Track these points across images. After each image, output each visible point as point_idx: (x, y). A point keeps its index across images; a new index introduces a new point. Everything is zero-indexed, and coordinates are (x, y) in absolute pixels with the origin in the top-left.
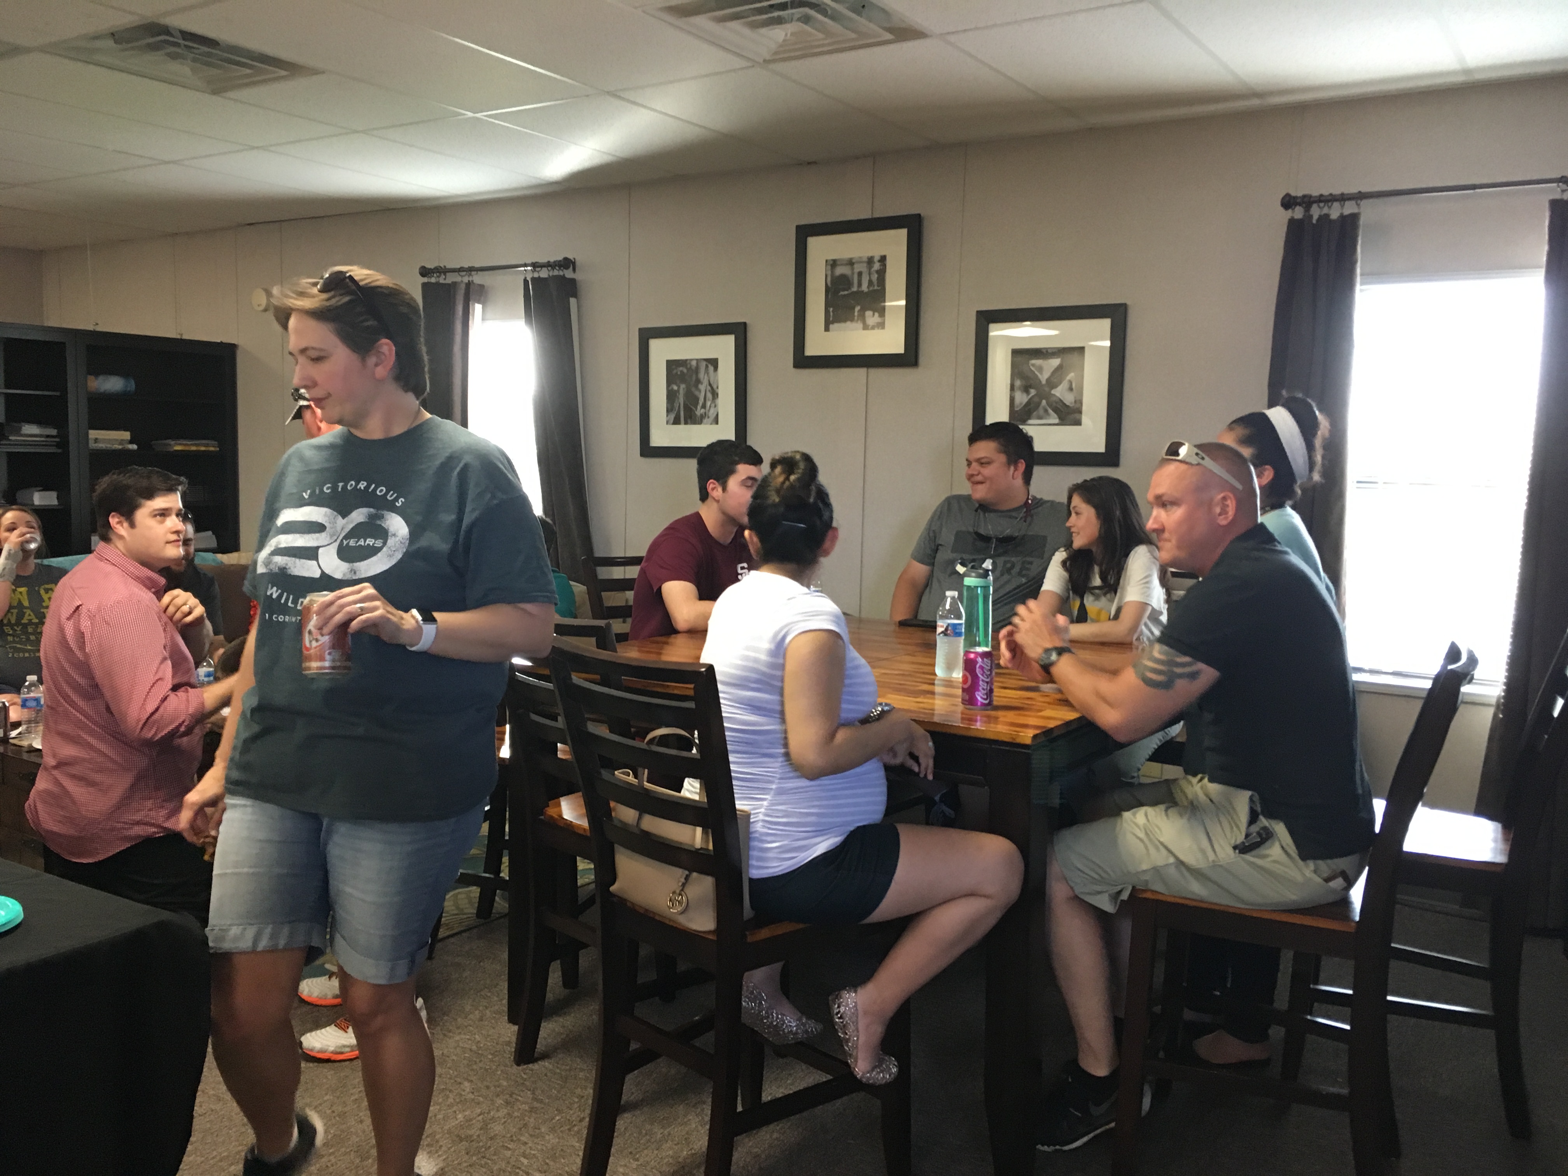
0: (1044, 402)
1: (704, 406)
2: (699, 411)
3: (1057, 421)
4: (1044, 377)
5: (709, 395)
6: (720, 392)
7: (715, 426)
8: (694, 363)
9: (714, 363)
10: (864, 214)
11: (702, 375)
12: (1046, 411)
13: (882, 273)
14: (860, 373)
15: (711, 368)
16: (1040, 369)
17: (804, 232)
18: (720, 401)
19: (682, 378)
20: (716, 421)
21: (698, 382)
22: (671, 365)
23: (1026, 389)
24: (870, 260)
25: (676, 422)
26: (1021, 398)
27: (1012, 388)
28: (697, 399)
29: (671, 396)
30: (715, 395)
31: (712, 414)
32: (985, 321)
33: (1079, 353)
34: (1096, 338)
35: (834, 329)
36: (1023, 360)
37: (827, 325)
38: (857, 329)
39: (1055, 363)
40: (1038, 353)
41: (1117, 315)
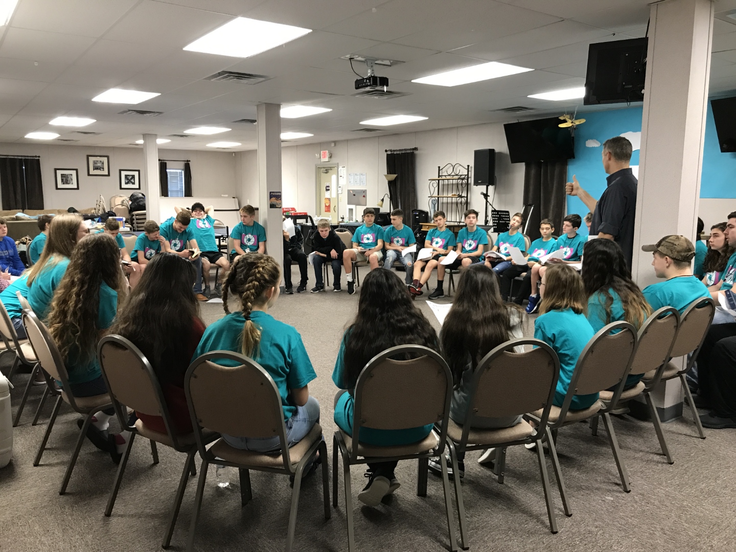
0: (130, 182)
2: (69, 182)
3: (132, 184)
4: (130, 179)
8: (67, 175)
9: (72, 175)
10: (99, 155)
11: (69, 176)
13: (103, 163)
14: (100, 177)
17: (88, 156)
19: (64, 177)
20: (72, 184)
21: (68, 178)
22: (62, 174)
24: (101, 161)
25: (64, 184)
26: (127, 181)
28: (68, 180)
29: (62, 180)
30: (72, 180)
31: (71, 182)
32: (120, 171)
33: (134, 175)
34: (136, 174)
35: (95, 170)
36: (126, 176)
37: (94, 170)
38: (99, 171)
39: (131, 177)
40: (128, 175)
41: (139, 171)
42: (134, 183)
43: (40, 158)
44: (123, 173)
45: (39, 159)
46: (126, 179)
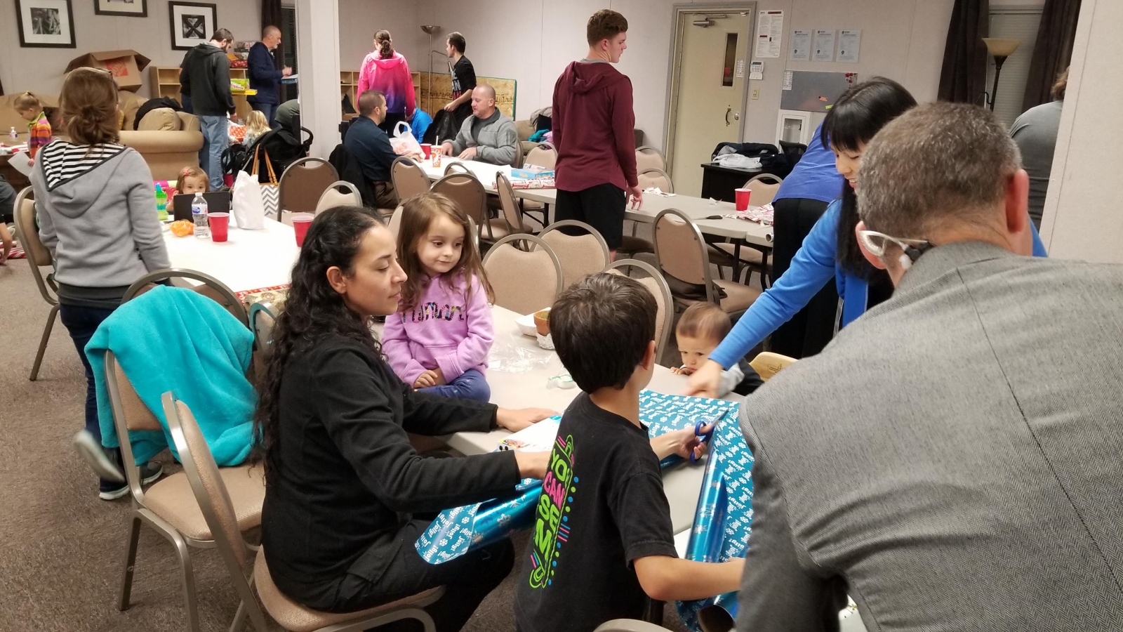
0: (194, 31)
1: (53, 27)
2: (50, 29)
3: (198, 38)
4: (193, 24)
5: (55, 23)
6: (61, 22)
7: (59, 35)
8: (46, 10)
12: (195, 34)
14: (125, 18)
15: (55, 13)
16: (191, 21)
18: (61, 25)
20: (60, 33)
21: (48, 18)
23: (187, 28)
27: (183, 27)
28: (48, 25)
29: (35, 24)
30: (58, 24)
32: (171, 5)
33: (203, 17)
34: (207, 13)
35: (112, 2)
36: (185, 18)
38: (122, 3)
39: (196, 20)
40: (190, 16)
41: (214, 7)
44: (178, 11)
46: (184, 25)
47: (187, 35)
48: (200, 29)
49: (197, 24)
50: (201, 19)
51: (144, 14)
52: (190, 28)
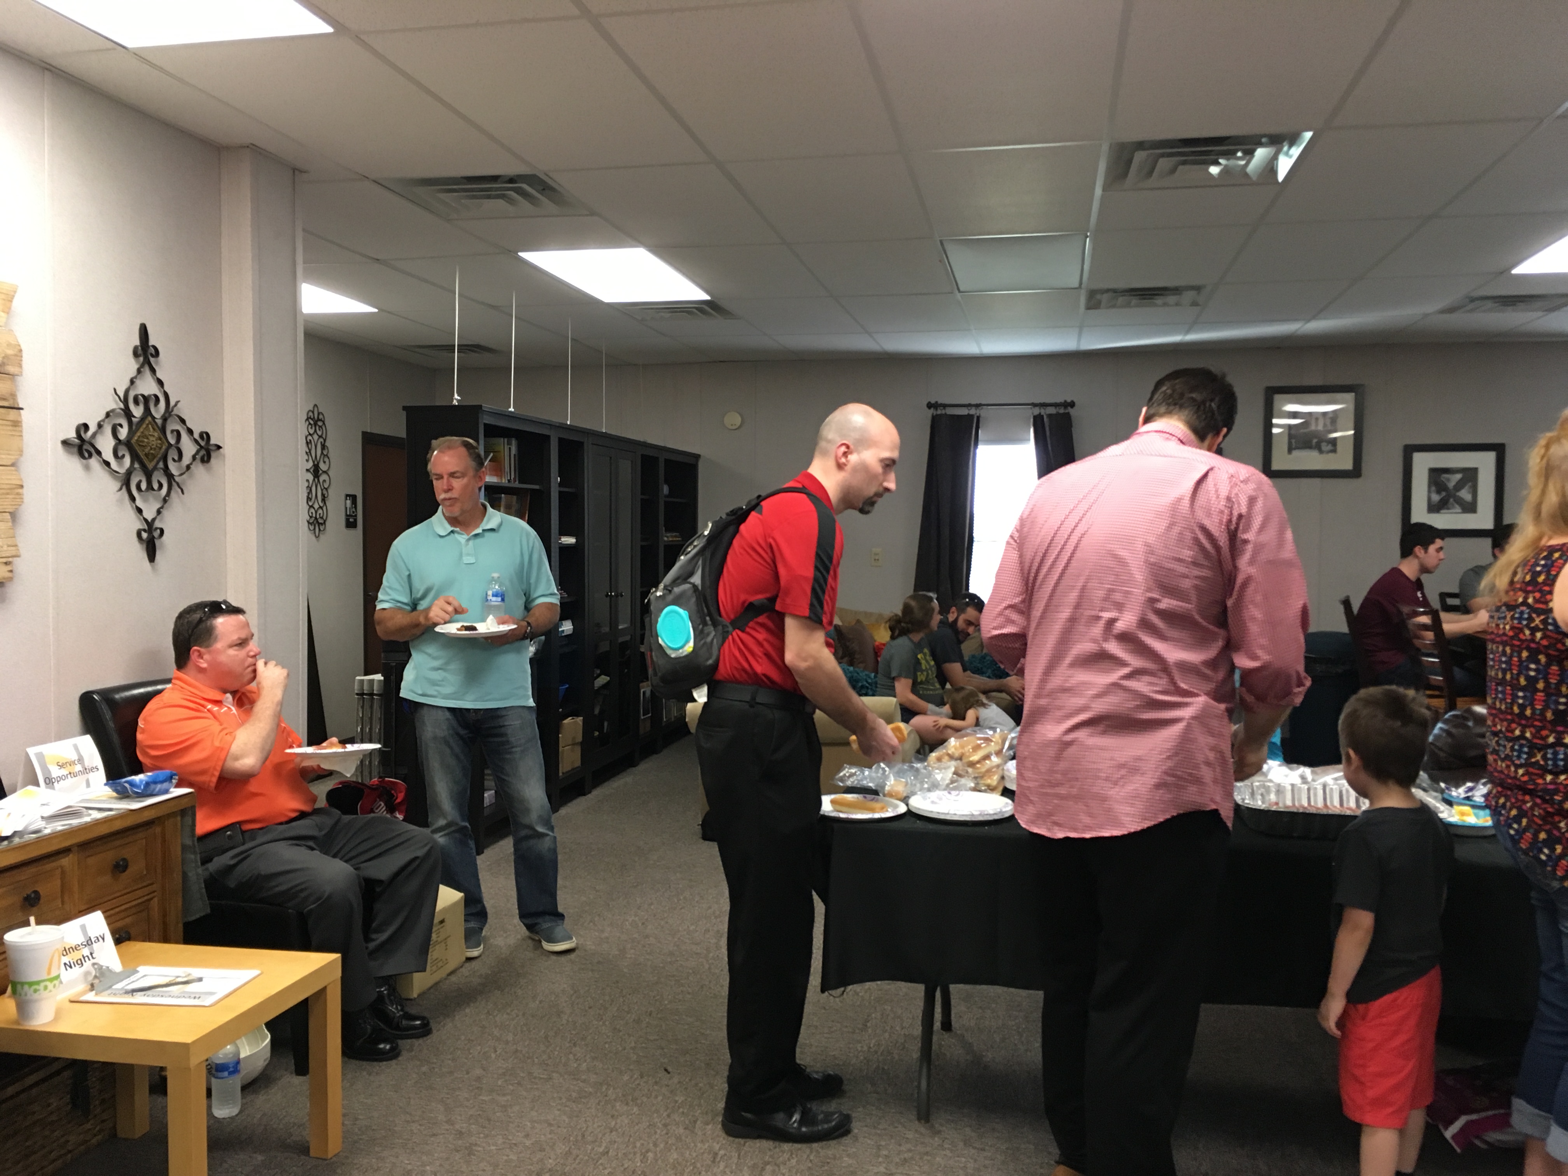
0: (1451, 500)
3: (1460, 511)
4: (1451, 485)
10: (1318, 381)
12: (1453, 505)
14: (1317, 481)
16: (1448, 480)
17: (1270, 393)
23: (1439, 493)
26: (1436, 498)
27: (1429, 491)
32: (1409, 451)
33: (1475, 471)
34: (1485, 462)
35: (1296, 453)
36: (1436, 475)
37: (1290, 450)
38: (1314, 454)
39: (1459, 476)
40: (1447, 471)
41: (1499, 449)
42: (1470, 508)
43: (1072, 411)
44: (1422, 463)
45: (1067, 417)
46: (1433, 488)
47: (1434, 508)
48: (1465, 494)
49: (1459, 486)
50: (1470, 475)
51: (1356, 472)
52: (1444, 494)
